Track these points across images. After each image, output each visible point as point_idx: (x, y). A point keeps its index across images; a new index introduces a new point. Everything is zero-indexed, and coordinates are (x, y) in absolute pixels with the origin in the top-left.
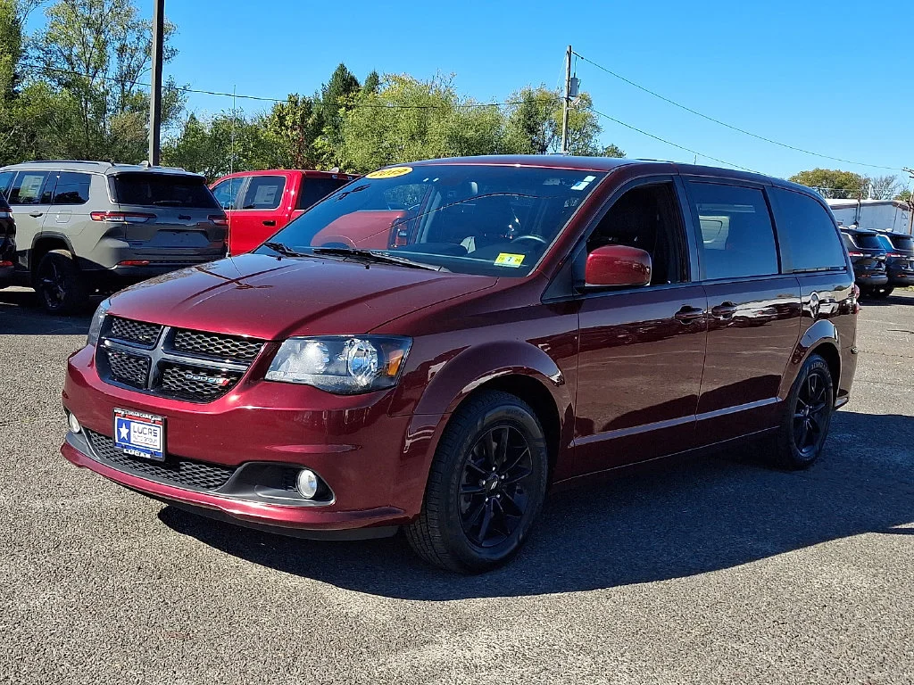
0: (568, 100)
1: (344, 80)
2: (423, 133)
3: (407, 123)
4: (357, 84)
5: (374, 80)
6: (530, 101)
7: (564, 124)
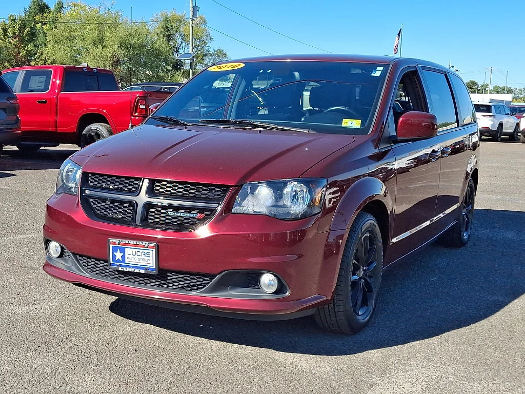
0: (192, 20)
1: (39, 5)
2: (101, 41)
3: (91, 34)
4: (48, 8)
5: (60, 7)
6: (167, 20)
7: (191, 35)
